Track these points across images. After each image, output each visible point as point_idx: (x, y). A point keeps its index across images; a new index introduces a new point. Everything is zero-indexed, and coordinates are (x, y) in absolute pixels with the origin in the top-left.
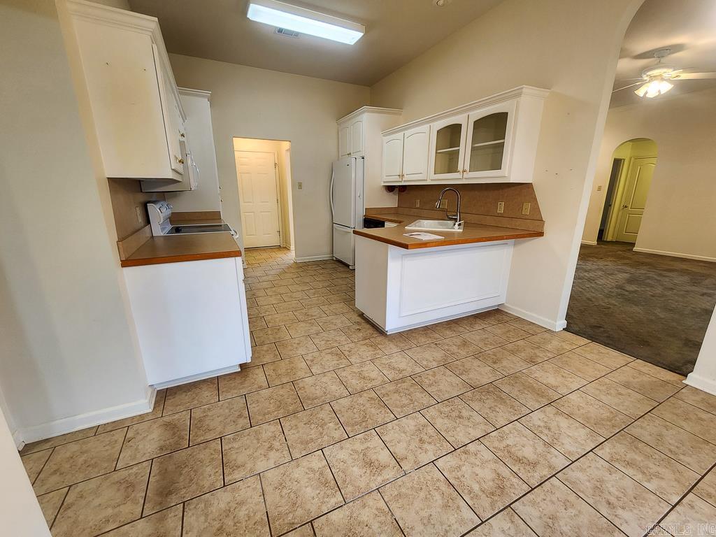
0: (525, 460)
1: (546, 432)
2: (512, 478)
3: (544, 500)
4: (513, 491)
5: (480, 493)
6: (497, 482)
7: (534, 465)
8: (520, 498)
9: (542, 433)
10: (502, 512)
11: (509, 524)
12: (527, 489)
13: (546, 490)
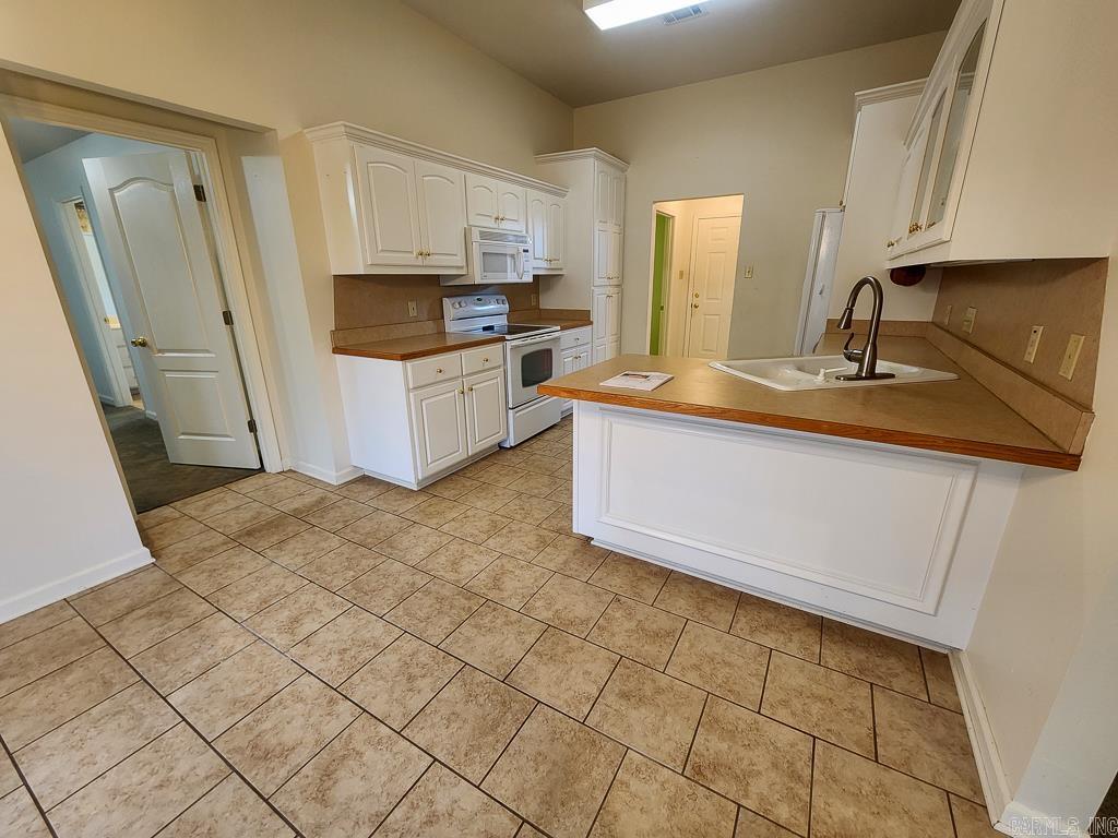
0: (326, 785)
1: (419, 816)
2: (288, 767)
3: (245, 820)
4: (262, 772)
5: (256, 733)
6: (278, 748)
7: (322, 798)
8: (249, 784)
9: (414, 807)
10: (224, 764)
11: (204, 775)
12: (267, 791)
13: (265, 821)
